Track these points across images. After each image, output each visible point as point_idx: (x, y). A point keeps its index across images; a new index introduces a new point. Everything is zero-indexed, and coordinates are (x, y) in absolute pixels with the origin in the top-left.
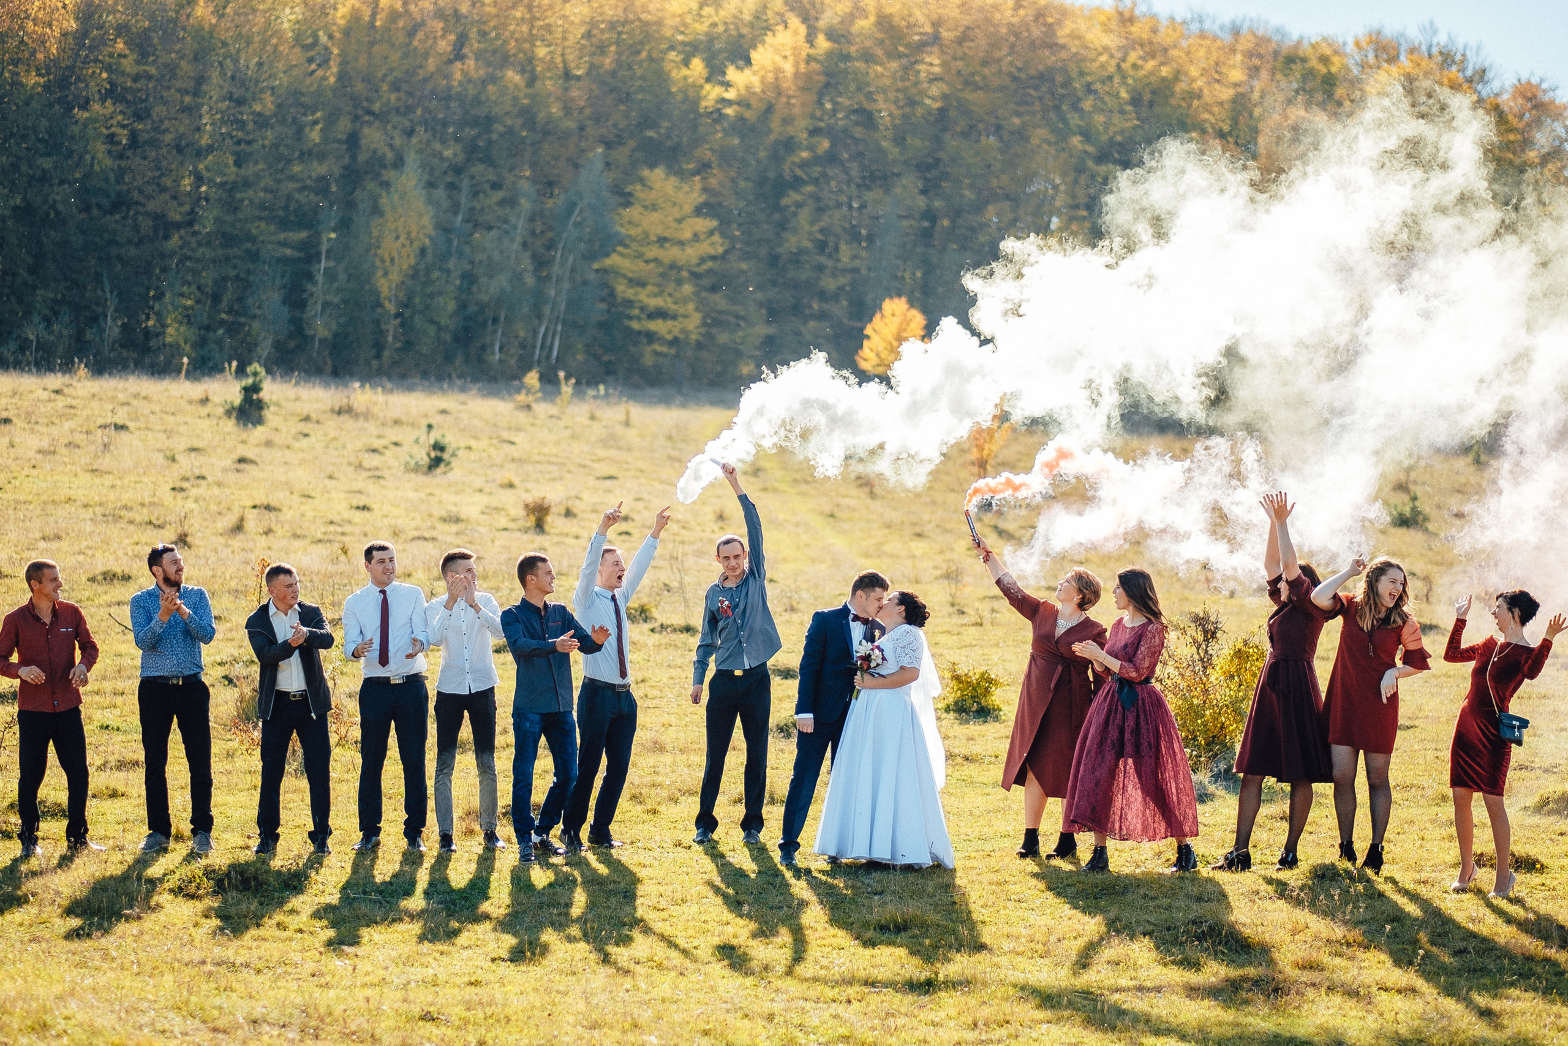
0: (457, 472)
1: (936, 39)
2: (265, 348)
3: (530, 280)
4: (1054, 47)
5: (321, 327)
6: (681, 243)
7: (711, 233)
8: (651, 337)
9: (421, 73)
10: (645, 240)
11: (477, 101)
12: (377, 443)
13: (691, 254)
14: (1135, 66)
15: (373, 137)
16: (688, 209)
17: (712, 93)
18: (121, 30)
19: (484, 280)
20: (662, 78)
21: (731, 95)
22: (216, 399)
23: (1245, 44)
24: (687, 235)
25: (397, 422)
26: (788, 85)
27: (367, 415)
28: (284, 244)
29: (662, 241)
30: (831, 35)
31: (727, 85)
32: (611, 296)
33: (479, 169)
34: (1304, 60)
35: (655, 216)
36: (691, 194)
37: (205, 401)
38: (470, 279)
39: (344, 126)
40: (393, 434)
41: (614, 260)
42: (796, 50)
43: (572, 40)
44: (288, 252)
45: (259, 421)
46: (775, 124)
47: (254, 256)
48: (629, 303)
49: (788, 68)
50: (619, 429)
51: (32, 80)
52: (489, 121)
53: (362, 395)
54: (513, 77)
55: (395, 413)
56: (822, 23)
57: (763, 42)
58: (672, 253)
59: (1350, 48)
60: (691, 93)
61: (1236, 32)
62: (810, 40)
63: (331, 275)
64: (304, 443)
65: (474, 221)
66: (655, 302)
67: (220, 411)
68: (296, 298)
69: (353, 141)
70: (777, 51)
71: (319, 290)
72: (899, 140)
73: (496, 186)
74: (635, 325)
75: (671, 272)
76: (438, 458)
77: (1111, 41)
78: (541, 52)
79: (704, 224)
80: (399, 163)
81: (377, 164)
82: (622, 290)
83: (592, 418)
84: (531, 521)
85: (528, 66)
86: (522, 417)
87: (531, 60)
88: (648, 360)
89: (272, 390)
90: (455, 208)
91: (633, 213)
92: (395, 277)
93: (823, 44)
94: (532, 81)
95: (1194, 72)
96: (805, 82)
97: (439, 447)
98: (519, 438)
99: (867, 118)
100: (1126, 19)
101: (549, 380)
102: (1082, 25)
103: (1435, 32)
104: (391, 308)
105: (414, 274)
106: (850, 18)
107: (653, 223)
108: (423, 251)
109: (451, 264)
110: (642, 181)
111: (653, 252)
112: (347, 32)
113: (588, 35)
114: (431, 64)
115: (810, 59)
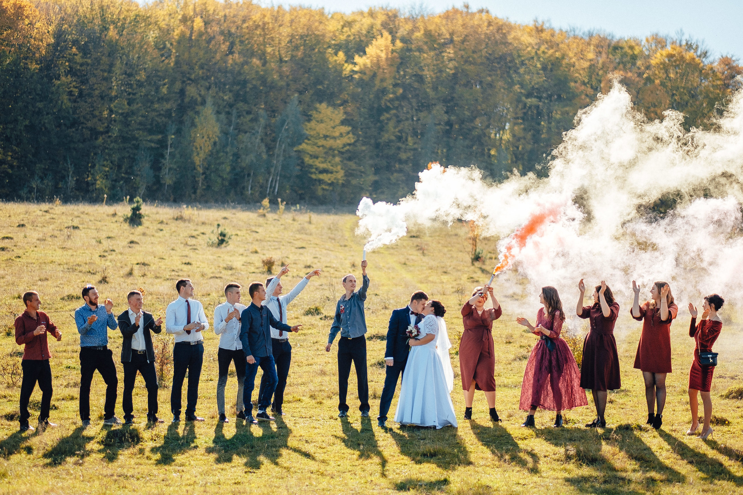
0: (231, 246)
1: (452, 41)
2: (142, 190)
3: (265, 156)
4: (506, 44)
5: (168, 180)
6: (334, 138)
7: (348, 133)
8: (320, 181)
9: (214, 61)
10: (318, 137)
11: (239, 73)
12: (194, 233)
13: (339, 143)
14: (544, 52)
15: (192, 91)
16: (338, 122)
17: (348, 68)
18: (75, 42)
19: (243, 157)
20: (325, 61)
21: (356, 68)
22: (119, 214)
23: (594, 41)
24: (337, 134)
25: (203, 223)
26: (383, 63)
27: (190, 220)
28: (151, 141)
29: (326, 137)
30: (403, 40)
31: (355, 64)
32: (302, 163)
33: (240, 104)
34: (622, 48)
35: (322, 125)
36: (339, 115)
37: (114, 215)
38: (237, 156)
39: (178, 85)
40: (202, 229)
41: (303, 146)
42: (387, 47)
43: (283, 44)
44: (153, 145)
45: (140, 224)
46: (377, 82)
47: (137, 147)
48: (311, 166)
49: (383, 55)
50: (306, 225)
51: (34, 66)
52: (245, 83)
53: (187, 211)
54: (256, 61)
55: (203, 219)
56: (399, 35)
57: (371, 44)
58: (330, 143)
59: (644, 42)
60: (338, 68)
61: (591, 36)
62: (393, 42)
63: (172, 155)
64: (161, 234)
65: (239, 129)
66: (322, 166)
67: (122, 219)
68: (156, 166)
69: (182, 92)
70: (378, 47)
71: (167, 162)
72: (435, 89)
73: (249, 113)
74: (314, 176)
75: (330, 151)
76: (222, 239)
77: (533, 41)
78: (269, 50)
79: (345, 129)
80: (203, 103)
81: (194, 102)
82: (307, 160)
83: (294, 220)
84: (266, 269)
85: (262, 56)
86: (261, 220)
87: (264, 53)
88: (320, 193)
89: (146, 209)
90: (229, 124)
91: (313, 124)
92: (202, 155)
93: (399, 44)
94: (264, 64)
95: (571, 54)
96: (391, 62)
97: (223, 235)
98: (260, 230)
99: (420, 79)
100: (539, 30)
101: (274, 203)
102: (519, 34)
103: (683, 34)
104: (201, 170)
105: (211, 154)
106: (412, 32)
107: (321, 129)
108: (215, 143)
109: (228, 149)
110: (316, 109)
111: (321, 142)
112: (179, 42)
113: (290, 41)
114: (218, 56)
115: (393, 51)
